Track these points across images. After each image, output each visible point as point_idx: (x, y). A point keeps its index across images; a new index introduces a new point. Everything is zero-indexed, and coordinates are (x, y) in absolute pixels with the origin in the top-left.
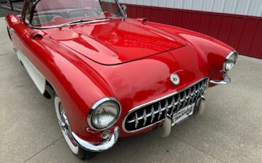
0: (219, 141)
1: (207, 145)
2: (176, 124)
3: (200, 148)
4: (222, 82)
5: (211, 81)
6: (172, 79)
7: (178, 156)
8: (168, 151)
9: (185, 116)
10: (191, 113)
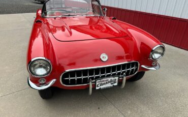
0: (141, 112)
1: (129, 112)
2: (100, 89)
3: (123, 113)
4: (153, 69)
5: (143, 66)
6: (101, 57)
7: (104, 113)
8: (99, 108)
9: (109, 85)
10: (116, 84)
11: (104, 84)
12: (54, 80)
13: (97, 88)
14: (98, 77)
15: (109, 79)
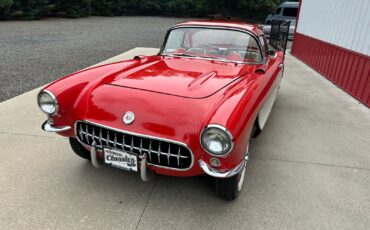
2: (111, 164)
9: (124, 165)
10: (135, 169)
11: (116, 159)
12: (69, 127)
13: (107, 161)
14: (111, 145)
15: (124, 154)
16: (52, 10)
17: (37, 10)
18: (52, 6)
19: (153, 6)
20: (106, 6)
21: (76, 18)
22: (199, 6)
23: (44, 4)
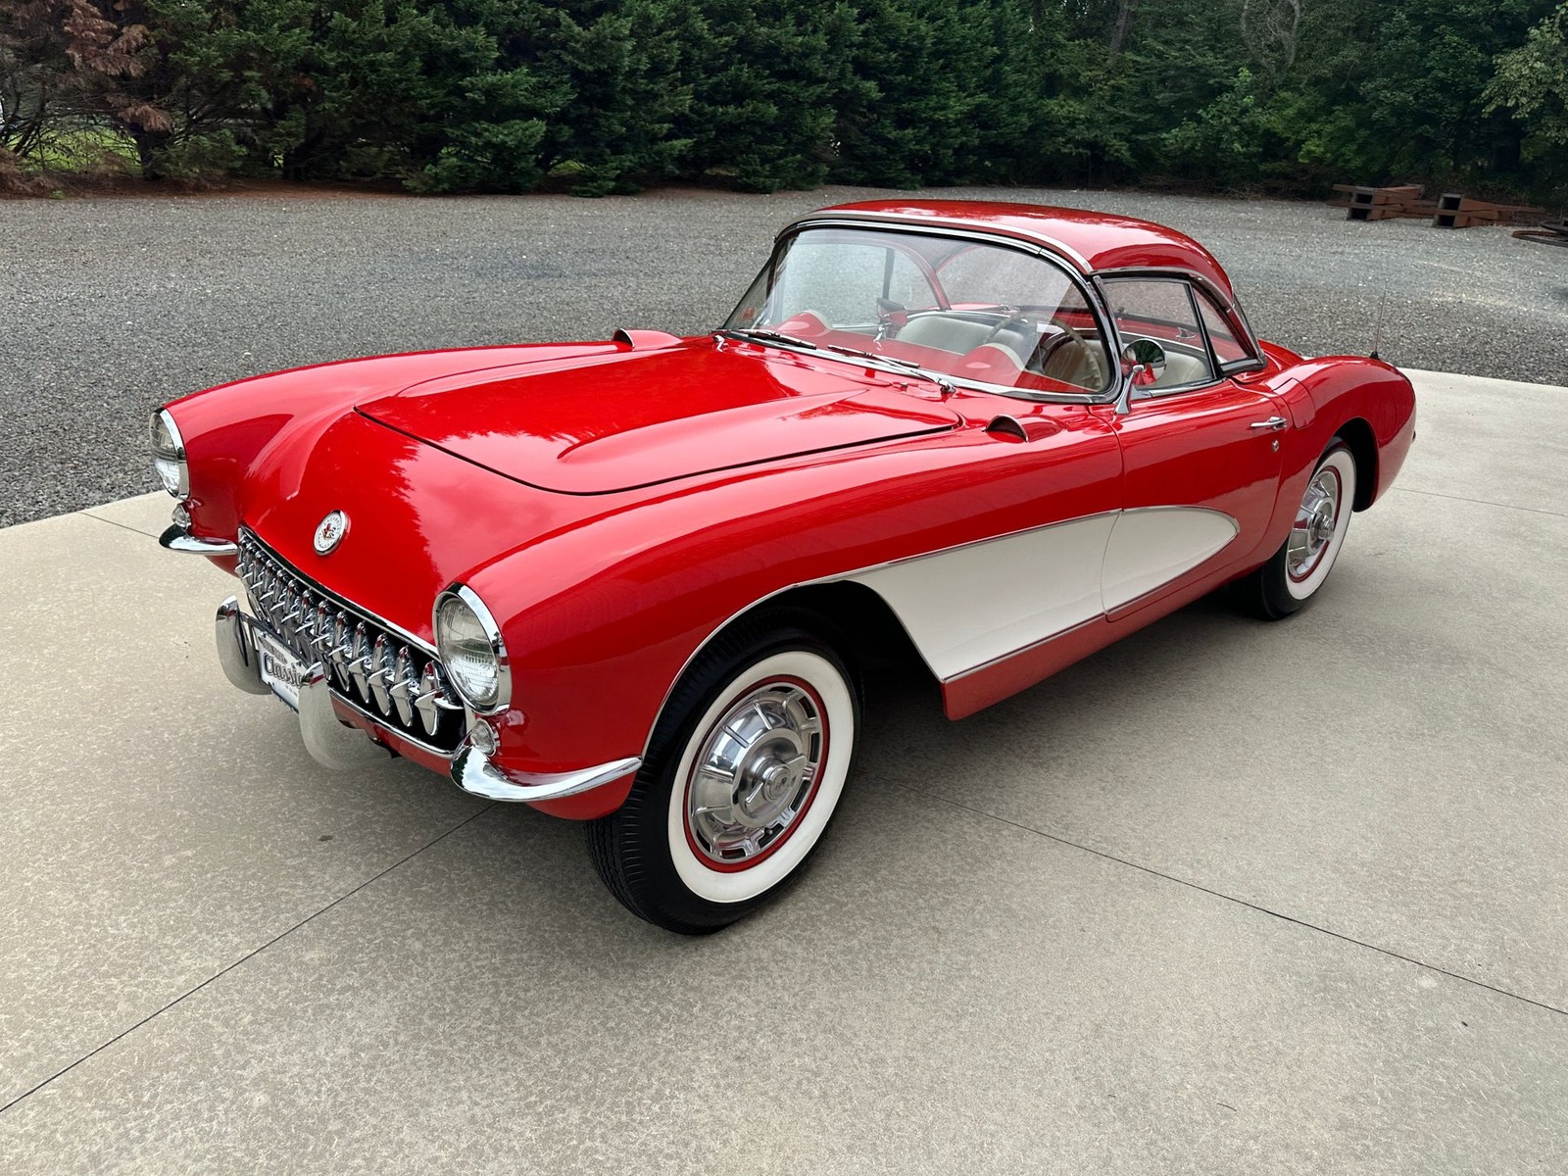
11: (279, 672)
12: (233, 544)
13: (267, 678)
16: (681, 160)
17: (628, 160)
18: (680, 144)
19: (1092, 145)
20: (893, 145)
21: (765, 190)
22: (1313, 146)
23: (654, 139)
